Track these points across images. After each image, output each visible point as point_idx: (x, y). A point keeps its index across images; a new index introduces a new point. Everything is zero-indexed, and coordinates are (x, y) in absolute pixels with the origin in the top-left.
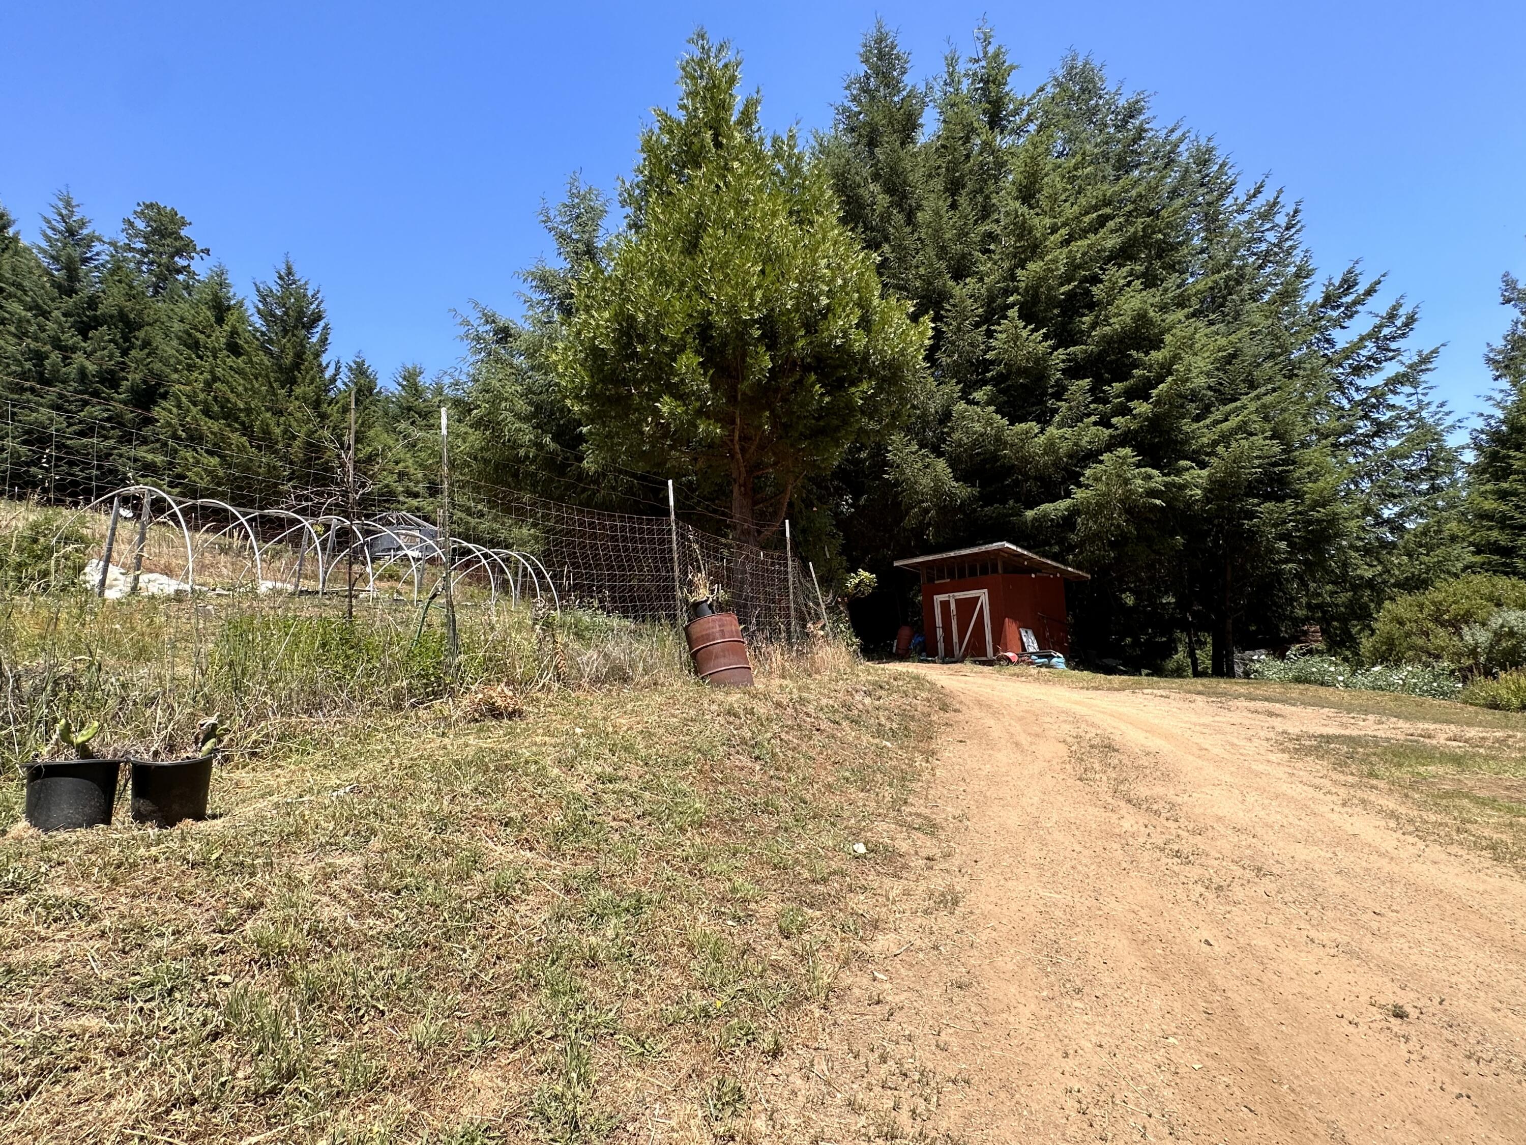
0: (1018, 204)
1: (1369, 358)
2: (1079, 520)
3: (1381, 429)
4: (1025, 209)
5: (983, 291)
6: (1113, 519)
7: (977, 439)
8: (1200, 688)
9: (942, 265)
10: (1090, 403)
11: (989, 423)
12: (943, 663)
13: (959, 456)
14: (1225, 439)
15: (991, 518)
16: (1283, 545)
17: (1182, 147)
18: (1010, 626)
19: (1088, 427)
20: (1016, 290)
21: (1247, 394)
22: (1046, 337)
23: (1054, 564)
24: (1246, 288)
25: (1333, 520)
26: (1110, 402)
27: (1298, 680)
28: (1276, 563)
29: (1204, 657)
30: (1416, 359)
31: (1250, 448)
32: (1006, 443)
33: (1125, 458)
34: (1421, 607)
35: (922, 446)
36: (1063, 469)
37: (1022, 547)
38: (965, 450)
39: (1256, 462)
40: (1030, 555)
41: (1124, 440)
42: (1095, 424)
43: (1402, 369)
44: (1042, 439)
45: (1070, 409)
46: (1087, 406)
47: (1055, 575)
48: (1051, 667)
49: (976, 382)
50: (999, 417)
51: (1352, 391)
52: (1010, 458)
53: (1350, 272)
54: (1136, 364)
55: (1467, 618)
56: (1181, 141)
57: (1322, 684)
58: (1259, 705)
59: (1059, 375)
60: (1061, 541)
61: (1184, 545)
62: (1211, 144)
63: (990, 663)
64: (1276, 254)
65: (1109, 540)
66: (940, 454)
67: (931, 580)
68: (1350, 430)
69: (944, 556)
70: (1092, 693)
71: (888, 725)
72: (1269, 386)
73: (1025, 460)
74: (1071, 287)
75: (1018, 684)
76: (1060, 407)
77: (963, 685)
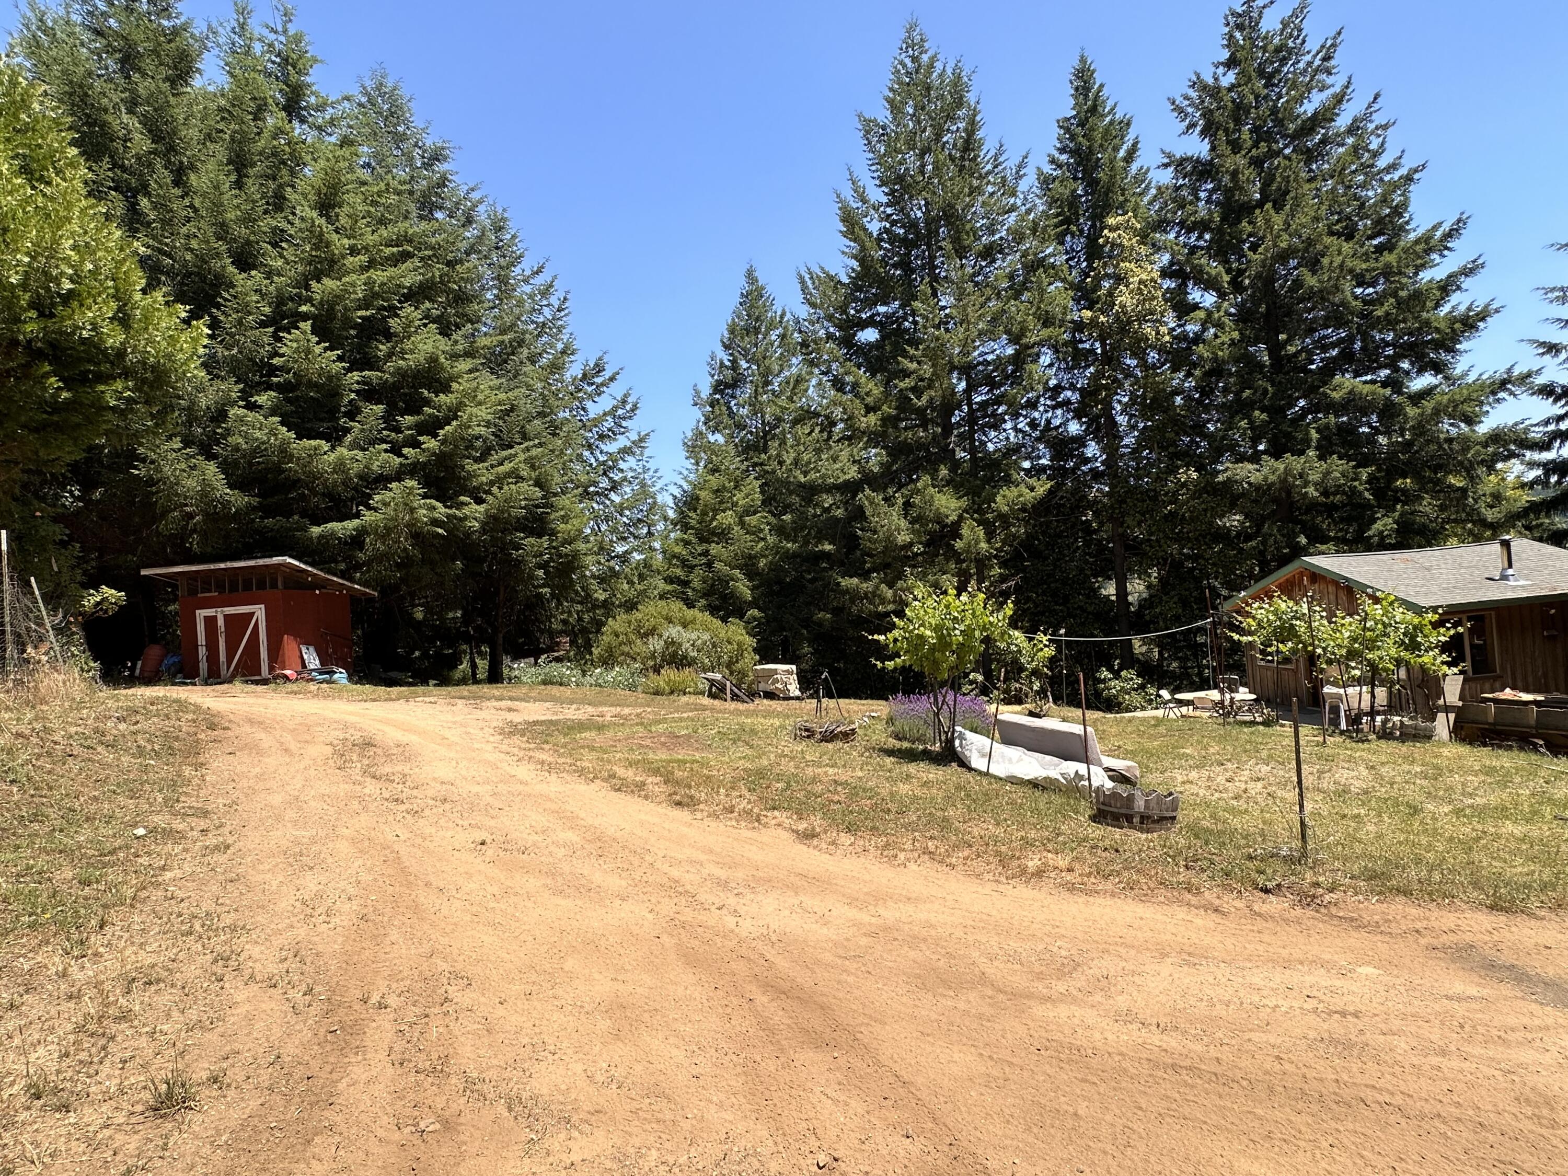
0: (315, 214)
1: (609, 430)
2: (368, 540)
3: (615, 487)
4: (323, 221)
5: (272, 288)
6: (400, 542)
7: (258, 447)
8: (466, 693)
9: (222, 246)
10: (383, 429)
11: (273, 433)
12: (206, 684)
13: (236, 463)
14: (499, 481)
15: (272, 530)
16: (540, 573)
17: (481, 209)
18: (289, 644)
19: (379, 453)
20: (310, 300)
21: (521, 444)
22: (340, 359)
23: (340, 581)
24: (525, 352)
25: (576, 555)
26: (401, 432)
27: (545, 683)
28: (535, 587)
29: (483, 665)
30: (636, 438)
31: (518, 492)
32: (292, 455)
33: (412, 488)
34: (630, 622)
35: (187, 443)
36: (353, 489)
37: (306, 563)
38: (244, 456)
39: (523, 503)
40: (315, 571)
41: (411, 470)
42: (386, 451)
43: (629, 444)
44: (332, 457)
45: (362, 430)
46: (380, 432)
47: (341, 592)
48: (333, 683)
49: (259, 384)
50: (285, 429)
51: (598, 453)
52: (296, 471)
53: (600, 359)
54: (428, 402)
55: (652, 632)
56: (481, 202)
57: (561, 684)
58: (504, 704)
59: (353, 396)
60: (348, 558)
61: (462, 570)
62: (506, 215)
63: (265, 682)
64: (550, 328)
65: (394, 560)
66: (210, 457)
67: (193, 592)
68: (595, 483)
69: (212, 567)
70: (368, 705)
71: (149, 747)
72: (537, 441)
73: (315, 476)
74: (368, 313)
75: (295, 701)
76: (352, 428)
77: (232, 707)
